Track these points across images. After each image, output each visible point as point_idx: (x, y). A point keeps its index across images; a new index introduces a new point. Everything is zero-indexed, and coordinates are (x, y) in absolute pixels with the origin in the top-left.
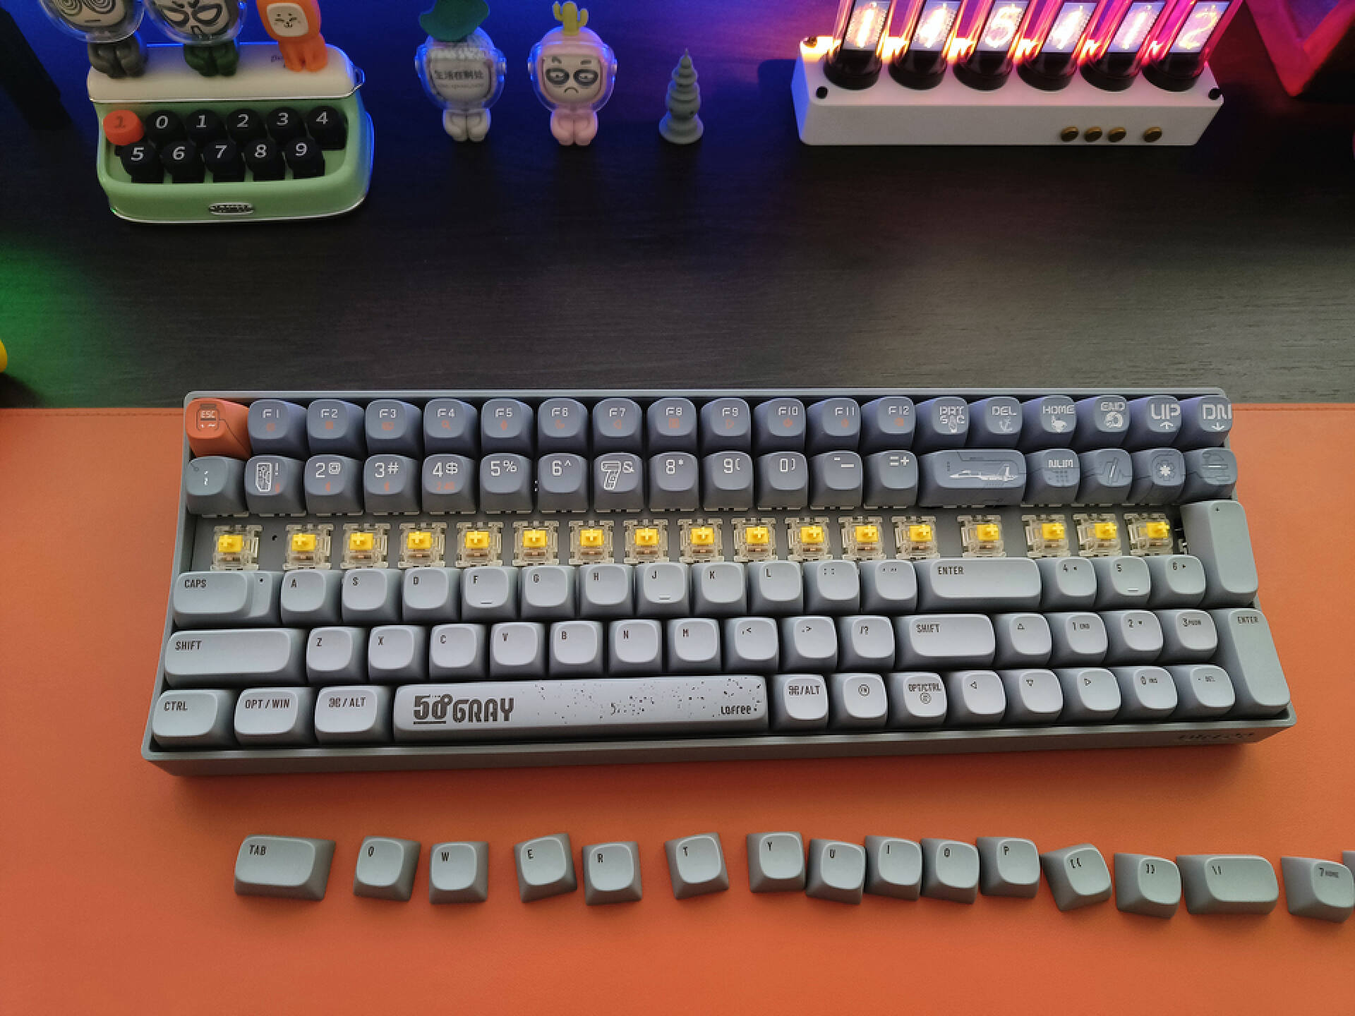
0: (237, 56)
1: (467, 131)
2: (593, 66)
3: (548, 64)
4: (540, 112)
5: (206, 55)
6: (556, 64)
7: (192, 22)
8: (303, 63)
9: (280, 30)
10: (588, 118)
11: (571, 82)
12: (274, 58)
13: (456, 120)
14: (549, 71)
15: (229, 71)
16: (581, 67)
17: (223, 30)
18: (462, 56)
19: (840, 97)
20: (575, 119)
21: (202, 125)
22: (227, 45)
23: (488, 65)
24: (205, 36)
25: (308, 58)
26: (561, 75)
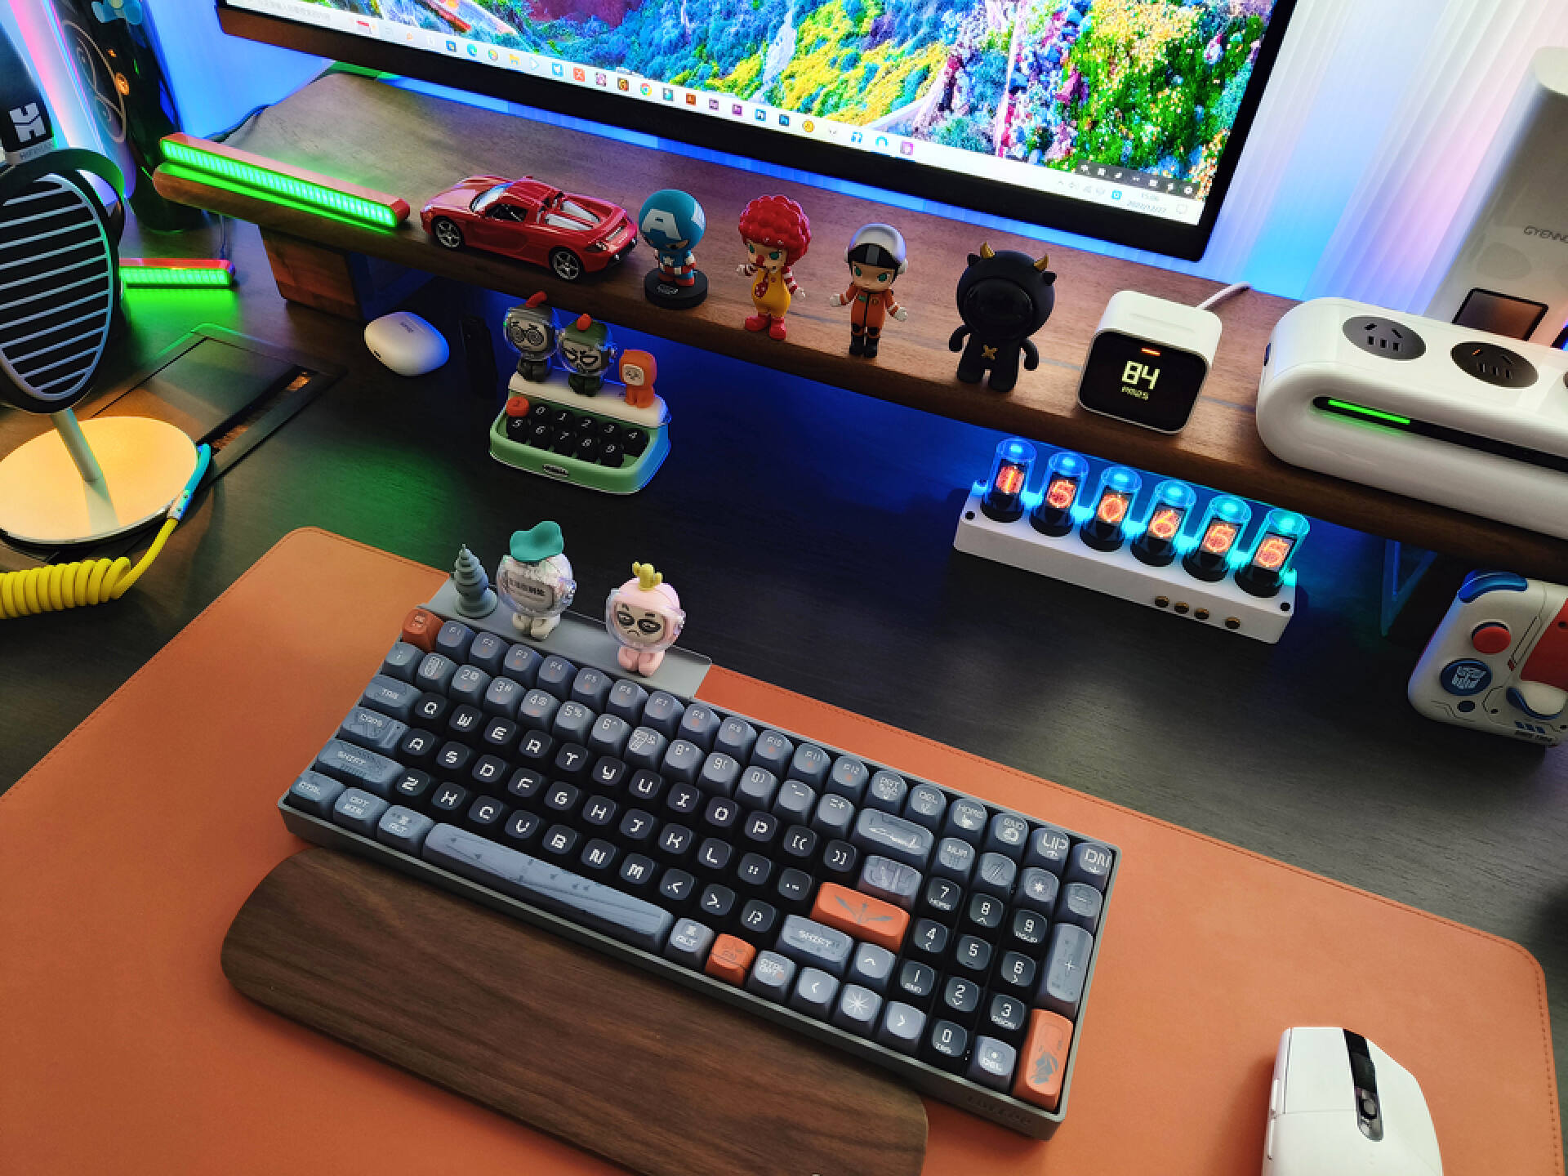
0: (601, 386)
2: (657, 619)
5: (580, 381)
6: (625, 610)
7: (579, 361)
8: (636, 401)
11: (635, 627)
12: (620, 394)
16: (645, 618)
19: (981, 522)
21: (562, 419)
22: (595, 379)
25: (640, 399)
26: (627, 618)
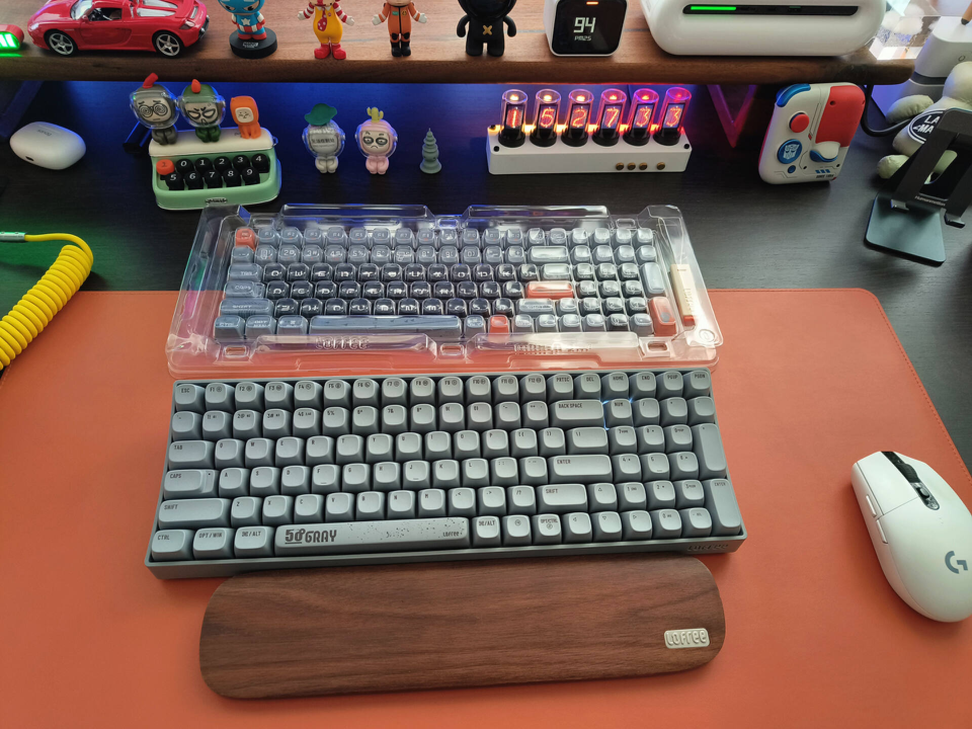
0: (220, 132)
1: (327, 168)
2: (385, 136)
3: (364, 135)
4: (361, 158)
5: (205, 132)
6: (367, 135)
7: (202, 117)
8: (250, 135)
9: (241, 120)
10: (383, 161)
11: (375, 143)
12: (236, 134)
13: (321, 163)
14: (365, 138)
15: (215, 140)
16: (379, 136)
17: (214, 122)
18: (325, 132)
19: (505, 151)
20: (378, 161)
21: (203, 164)
22: (215, 128)
23: (337, 136)
24: (206, 124)
25: (253, 132)
26: (370, 139)
